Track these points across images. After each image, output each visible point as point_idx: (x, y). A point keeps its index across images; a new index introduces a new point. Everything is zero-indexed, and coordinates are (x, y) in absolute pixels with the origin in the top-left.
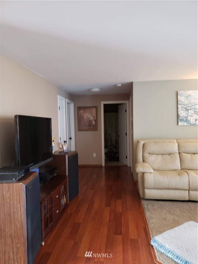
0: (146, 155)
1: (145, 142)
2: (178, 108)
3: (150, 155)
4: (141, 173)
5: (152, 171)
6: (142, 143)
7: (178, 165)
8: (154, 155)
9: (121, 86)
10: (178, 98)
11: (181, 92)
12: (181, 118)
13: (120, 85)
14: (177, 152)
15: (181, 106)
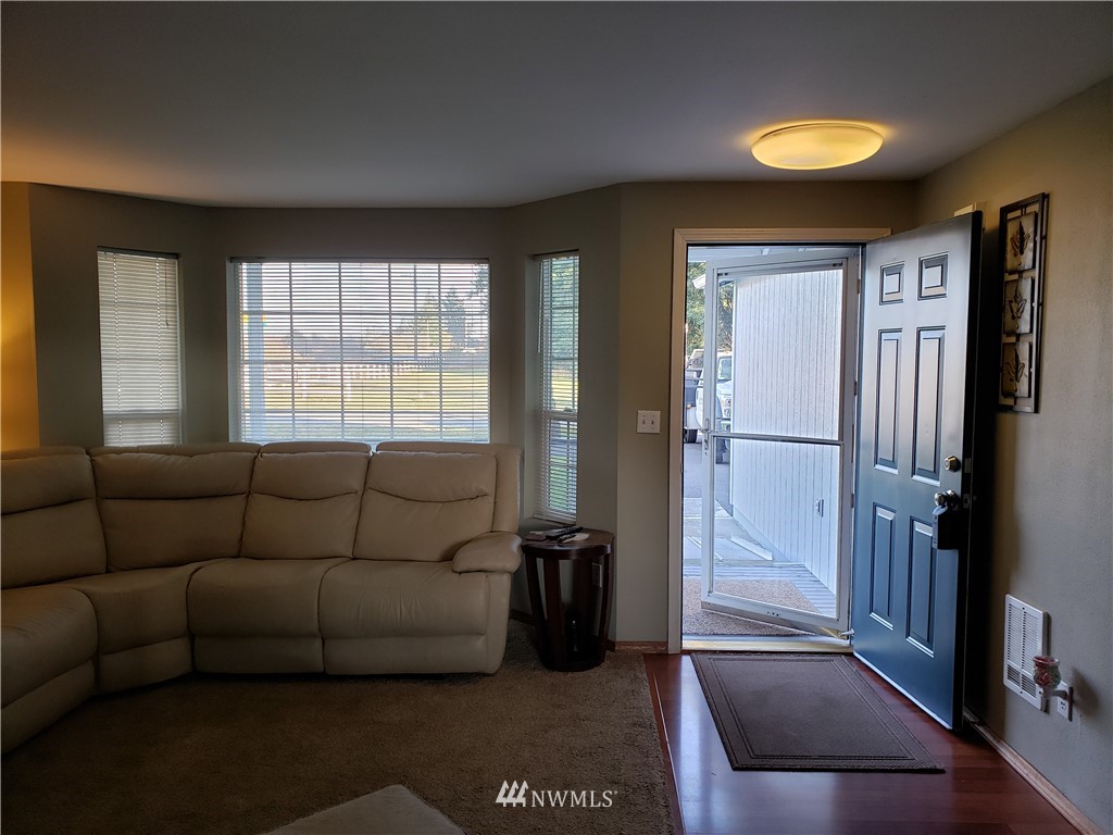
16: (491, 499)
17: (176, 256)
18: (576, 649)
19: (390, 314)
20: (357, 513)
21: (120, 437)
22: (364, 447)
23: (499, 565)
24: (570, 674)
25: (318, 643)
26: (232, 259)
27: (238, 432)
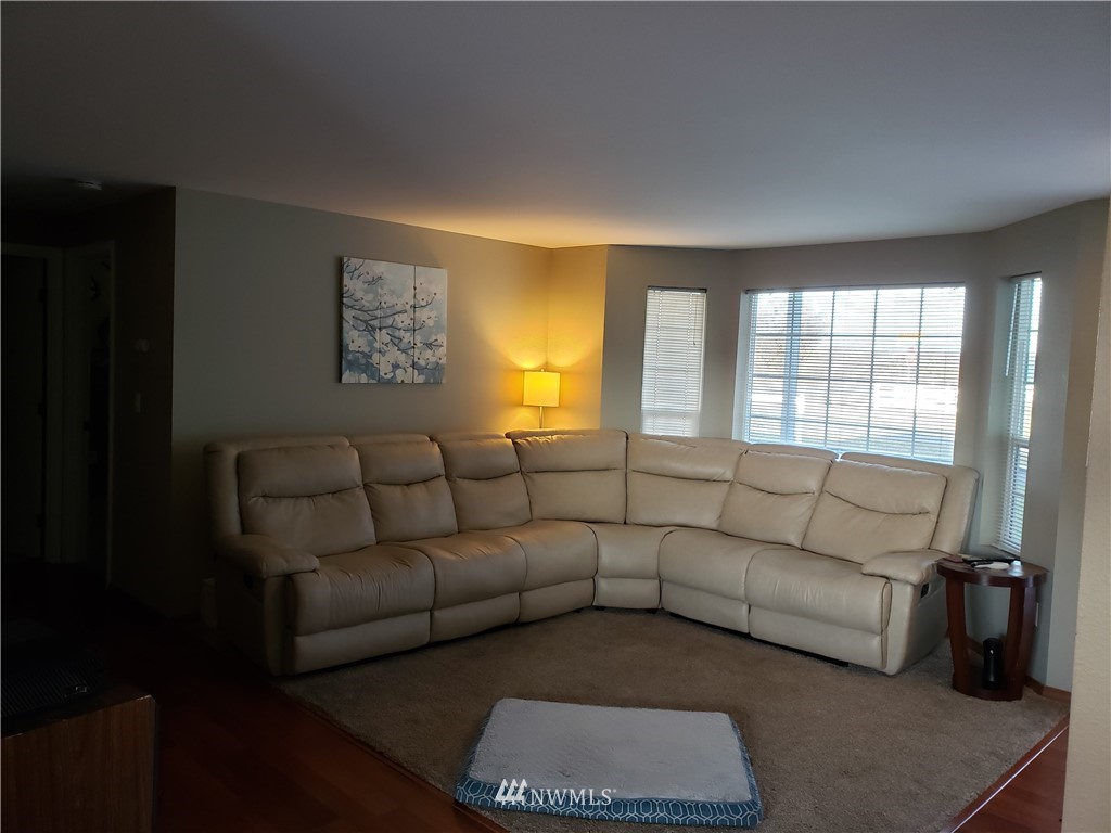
0: (256, 503)
1: (240, 450)
2: (340, 318)
3: (270, 500)
4: (279, 576)
5: (316, 563)
6: (232, 452)
7: (367, 530)
8: (285, 502)
9: (99, 188)
10: (345, 283)
11: (354, 262)
12: (350, 357)
13: (96, 186)
14: (360, 482)
15: (353, 313)
16: (934, 518)
17: (705, 290)
18: (992, 679)
19: (874, 336)
20: (810, 512)
21: (652, 427)
22: (831, 454)
23: (901, 575)
24: (970, 699)
25: (745, 608)
26: (747, 291)
27: (741, 432)
